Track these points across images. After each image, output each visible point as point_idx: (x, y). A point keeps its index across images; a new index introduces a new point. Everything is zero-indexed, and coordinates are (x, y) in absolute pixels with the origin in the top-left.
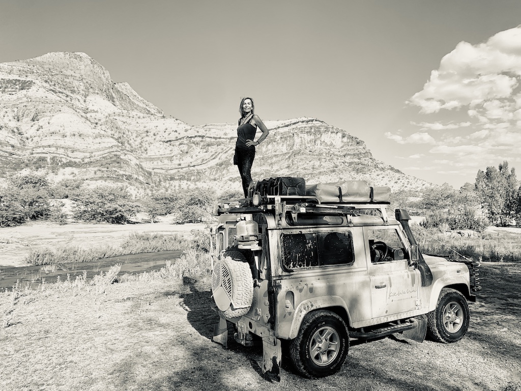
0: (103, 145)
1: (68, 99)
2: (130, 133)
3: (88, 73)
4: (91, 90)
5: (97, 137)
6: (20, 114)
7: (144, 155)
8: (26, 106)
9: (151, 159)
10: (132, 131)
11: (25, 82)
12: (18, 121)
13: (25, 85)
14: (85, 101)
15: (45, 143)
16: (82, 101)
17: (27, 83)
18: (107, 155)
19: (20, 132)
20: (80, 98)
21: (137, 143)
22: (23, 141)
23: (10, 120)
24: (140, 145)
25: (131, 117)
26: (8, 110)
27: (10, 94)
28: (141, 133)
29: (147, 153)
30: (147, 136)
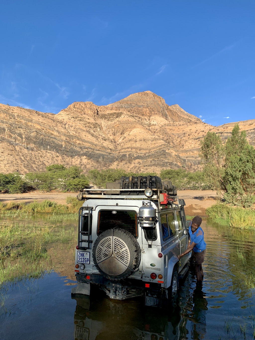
0: (156, 145)
1: (140, 119)
2: (174, 136)
3: (152, 103)
4: (153, 113)
5: (153, 141)
6: (116, 131)
7: (181, 149)
8: (118, 127)
9: (186, 151)
10: (175, 134)
11: (118, 113)
12: (114, 135)
13: (118, 115)
14: (149, 120)
15: (126, 146)
16: (148, 120)
17: (119, 114)
18: (158, 150)
19: (115, 141)
20: (146, 118)
21: (178, 142)
22: (116, 146)
23: (111, 136)
24: (180, 143)
25: (175, 126)
26: (110, 130)
27: (111, 121)
28: (181, 135)
29: (183, 147)
30: (184, 136)
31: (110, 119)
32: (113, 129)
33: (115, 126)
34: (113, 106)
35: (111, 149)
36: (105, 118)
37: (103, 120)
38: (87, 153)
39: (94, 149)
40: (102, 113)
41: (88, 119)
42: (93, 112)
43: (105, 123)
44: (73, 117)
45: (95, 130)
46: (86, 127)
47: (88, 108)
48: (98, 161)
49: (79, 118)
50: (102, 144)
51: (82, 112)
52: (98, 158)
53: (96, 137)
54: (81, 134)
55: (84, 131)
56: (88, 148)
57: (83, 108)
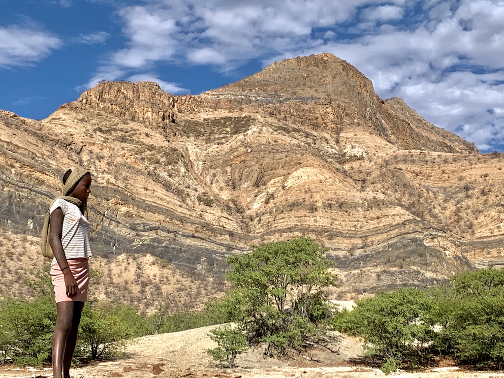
0: (384, 222)
1: (310, 140)
2: (431, 194)
3: (340, 89)
4: (347, 120)
5: (371, 207)
6: (237, 176)
7: (468, 237)
8: (244, 161)
10: (434, 190)
11: (238, 120)
12: (234, 188)
13: (240, 125)
14: (337, 142)
15: (281, 224)
16: (333, 143)
17: (242, 121)
18: (395, 240)
19: (239, 207)
20: (327, 136)
21: (448, 213)
22: (245, 223)
23: (221, 189)
24: (456, 217)
25: (429, 162)
26: (216, 170)
27: (218, 144)
28: (454, 191)
29: (473, 232)
30: (468, 197)
31: (212, 137)
32: (229, 169)
33: (233, 160)
34: (221, 97)
35: (231, 234)
36: (198, 134)
37: (192, 138)
38: (156, 244)
39: (175, 232)
40: (187, 118)
41: (147, 135)
42: (161, 113)
43: (198, 150)
44: (101, 130)
45: (173, 169)
46: (143, 159)
47: (144, 100)
48: (192, 274)
49: (119, 134)
50: (201, 215)
51: (125, 114)
52: (194, 263)
53: (179, 193)
54: (131, 181)
55: (139, 172)
56: (159, 228)
57: (128, 102)
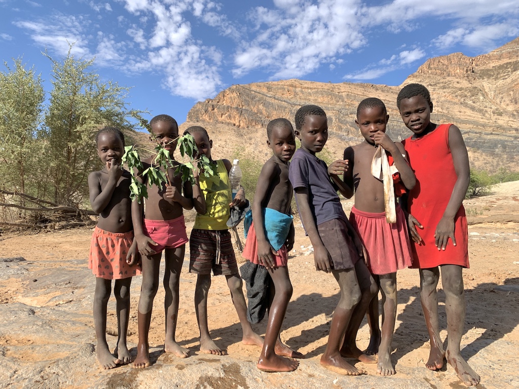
31: (499, 76)
36: (489, 76)
37: (486, 79)
38: (469, 141)
39: (480, 133)
40: (482, 68)
41: (458, 82)
42: (465, 69)
43: (490, 85)
44: (431, 85)
45: (475, 99)
46: (456, 96)
47: (455, 64)
48: (493, 154)
49: (441, 85)
50: (495, 121)
51: (443, 74)
52: (493, 148)
53: (480, 111)
54: (451, 109)
55: (455, 104)
56: (470, 132)
57: (445, 67)
